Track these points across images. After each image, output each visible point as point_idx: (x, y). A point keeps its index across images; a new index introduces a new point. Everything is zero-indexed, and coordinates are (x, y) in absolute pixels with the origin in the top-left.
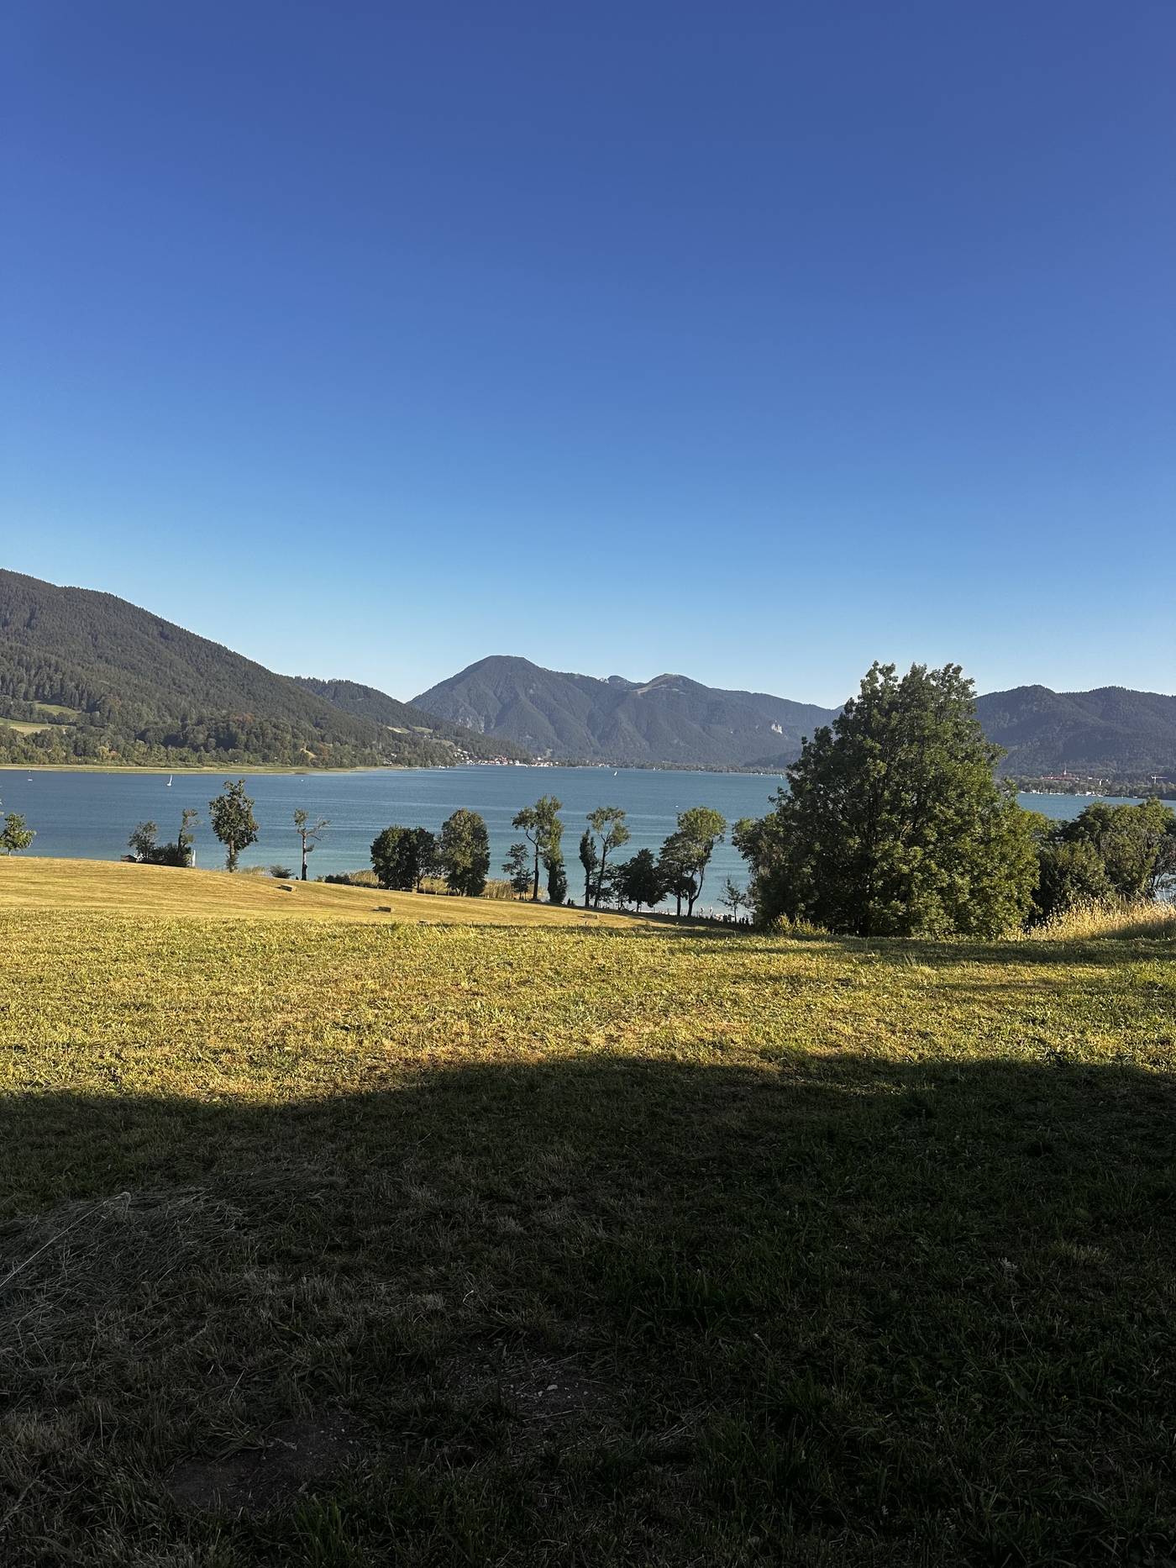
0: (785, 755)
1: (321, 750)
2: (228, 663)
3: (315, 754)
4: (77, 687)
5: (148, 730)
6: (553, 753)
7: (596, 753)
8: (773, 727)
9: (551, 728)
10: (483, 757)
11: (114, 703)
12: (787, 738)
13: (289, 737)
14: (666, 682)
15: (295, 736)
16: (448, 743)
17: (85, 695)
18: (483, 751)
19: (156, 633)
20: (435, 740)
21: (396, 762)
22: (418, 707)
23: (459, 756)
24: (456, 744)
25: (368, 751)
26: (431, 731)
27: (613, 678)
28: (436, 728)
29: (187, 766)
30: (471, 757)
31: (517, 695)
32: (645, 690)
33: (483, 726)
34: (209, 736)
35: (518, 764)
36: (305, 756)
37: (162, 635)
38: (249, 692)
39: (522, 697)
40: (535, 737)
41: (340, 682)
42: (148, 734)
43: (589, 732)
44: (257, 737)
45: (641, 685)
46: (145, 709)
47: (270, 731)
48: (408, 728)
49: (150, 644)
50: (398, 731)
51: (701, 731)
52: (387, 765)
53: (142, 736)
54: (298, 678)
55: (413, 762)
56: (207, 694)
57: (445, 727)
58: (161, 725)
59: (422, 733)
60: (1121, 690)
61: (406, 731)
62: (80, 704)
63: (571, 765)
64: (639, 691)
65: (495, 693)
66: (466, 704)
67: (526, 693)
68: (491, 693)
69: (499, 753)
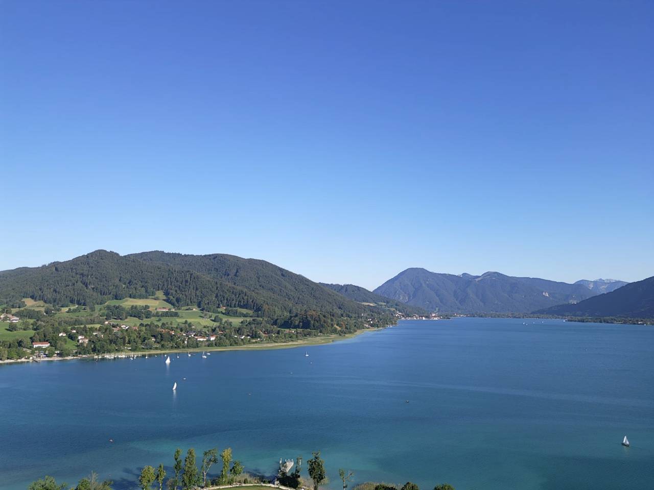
0: (551, 308)
1: (342, 325)
2: (306, 284)
3: (340, 327)
4: (252, 301)
5: (277, 319)
6: (439, 309)
7: (459, 309)
8: (544, 294)
9: (437, 298)
10: (408, 316)
11: (265, 307)
12: (551, 298)
13: (329, 321)
14: (489, 275)
15: (332, 320)
16: (393, 309)
17: (255, 305)
18: (408, 313)
19: (280, 274)
20: (387, 308)
21: (372, 326)
22: (379, 293)
23: (398, 316)
24: (396, 310)
25: (360, 320)
26: (385, 304)
27: (464, 274)
28: (388, 302)
29: (292, 341)
30: (403, 316)
31: (421, 284)
32: (480, 279)
33: (407, 298)
34: (300, 322)
35: (424, 318)
36: (336, 329)
37: (283, 275)
38: (314, 296)
39: (424, 285)
40: (430, 302)
41: (348, 285)
42: (278, 321)
43: (455, 300)
44: (317, 322)
45: (478, 277)
46: (276, 309)
47: (322, 318)
48: (376, 303)
49: (278, 279)
50: (371, 305)
51: (508, 297)
52: (368, 328)
53: (275, 323)
54: (332, 284)
55: (379, 325)
56: (299, 298)
57: (391, 302)
58: (282, 317)
59: (381, 305)
61: (376, 305)
62: (254, 308)
64: (477, 280)
65: (411, 284)
66: (400, 289)
67: (425, 283)
68: (410, 284)
69: (415, 313)
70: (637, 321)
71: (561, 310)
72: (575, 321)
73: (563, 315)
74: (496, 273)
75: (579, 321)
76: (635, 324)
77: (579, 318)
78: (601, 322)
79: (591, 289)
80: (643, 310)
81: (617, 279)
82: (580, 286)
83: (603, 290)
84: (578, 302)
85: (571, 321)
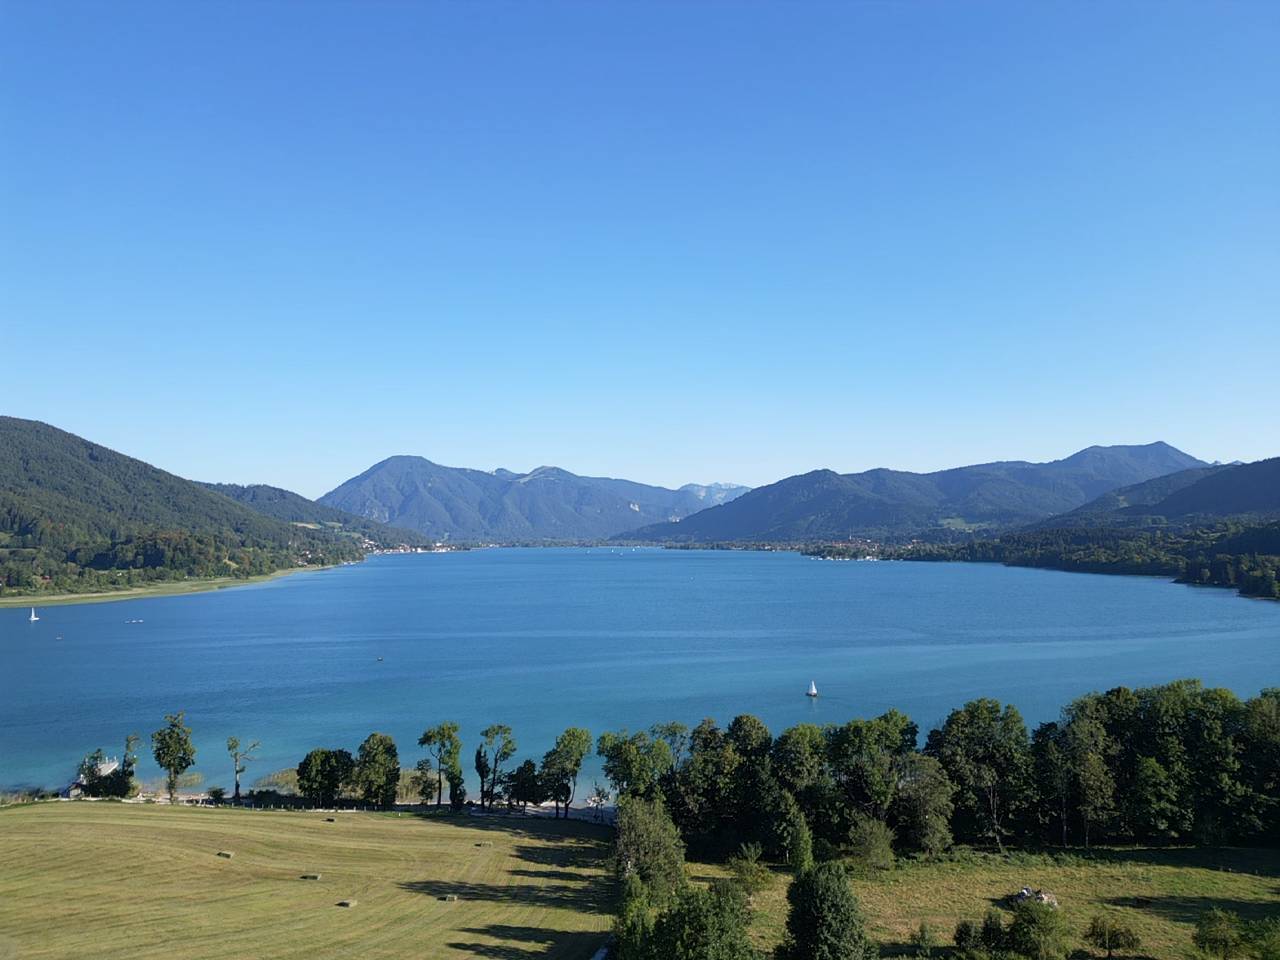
0: (642, 528)
1: (242, 559)
2: (154, 479)
3: (237, 563)
4: (9, 512)
5: (78, 550)
7: (487, 534)
8: (631, 506)
9: (448, 515)
10: (389, 547)
11: (45, 525)
12: (642, 514)
13: (212, 550)
14: (544, 472)
15: (218, 549)
16: (356, 535)
17: (17, 520)
18: (388, 541)
19: (85, 455)
20: (345, 534)
21: (310, 562)
22: (329, 503)
23: (367, 548)
24: (364, 535)
25: (285, 552)
26: (341, 525)
27: (499, 470)
28: (346, 521)
29: (117, 589)
30: (377, 547)
31: (417, 488)
32: (526, 479)
33: (387, 515)
34: (137, 554)
35: (419, 550)
36: (228, 566)
37: (91, 456)
38: (175, 505)
39: (421, 489)
40: (434, 523)
41: (258, 486)
42: (78, 554)
43: (481, 517)
44: (182, 552)
45: (524, 476)
46: (75, 530)
47: (195, 546)
48: (320, 523)
49: (80, 466)
50: (311, 526)
51: (574, 511)
52: (302, 566)
53: (72, 557)
54: (220, 484)
55: (325, 562)
56: (135, 508)
57: (353, 521)
58: (91, 545)
59: (333, 528)
60: (886, 471)
61: (319, 527)
62: (12, 528)
63: (466, 549)
64: (522, 481)
65: (397, 486)
66: (372, 498)
67: (425, 486)
68: (393, 487)
69: (402, 542)
70: (764, 545)
71: (656, 533)
72: (676, 548)
73: (658, 541)
74: (555, 468)
75: (682, 548)
76: (760, 550)
77: (683, 544)
78: (712, 548)
79: (701, 498)
80: (772, 530)
81: (740, 485)
82: (685, 493)
83: (719, 499)
84: (682, 518)
85: (670, 548)
